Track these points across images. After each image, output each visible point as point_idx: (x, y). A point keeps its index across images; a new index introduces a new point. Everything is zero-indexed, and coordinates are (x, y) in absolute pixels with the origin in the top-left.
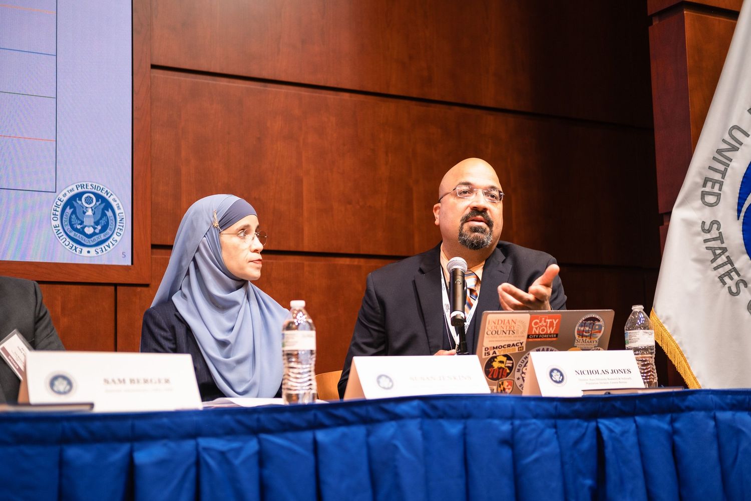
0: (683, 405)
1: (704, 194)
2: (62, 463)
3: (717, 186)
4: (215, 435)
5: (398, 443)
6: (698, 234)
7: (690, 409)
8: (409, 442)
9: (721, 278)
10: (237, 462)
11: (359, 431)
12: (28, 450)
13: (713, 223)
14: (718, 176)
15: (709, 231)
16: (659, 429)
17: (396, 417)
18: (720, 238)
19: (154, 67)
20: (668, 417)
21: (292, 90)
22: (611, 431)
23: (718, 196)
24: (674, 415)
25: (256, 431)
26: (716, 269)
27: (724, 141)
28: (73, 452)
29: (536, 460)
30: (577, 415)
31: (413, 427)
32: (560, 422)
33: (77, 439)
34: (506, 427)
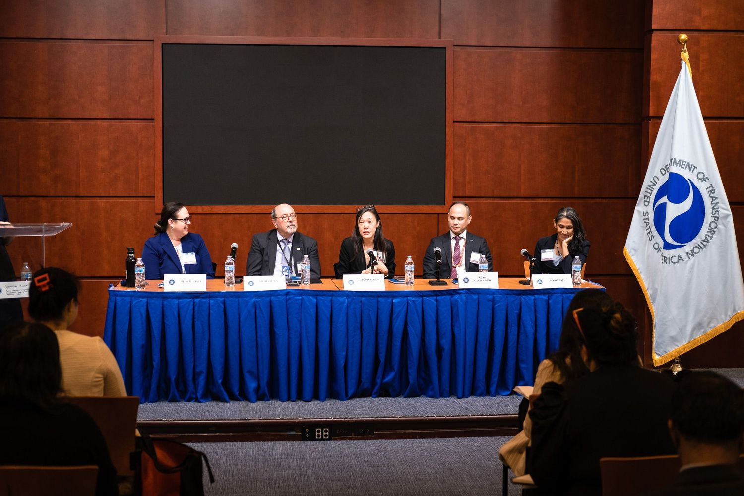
0: (553, 292)
1: (645, 201)
2: (378, 301)
3: (648, 198)
4: (412, 296)
5: (459, 300)
6: (642, 216)
7: (555, 293)
8: (462, 299)
9: (648, 234)
10: (417, 303)
11: (449, 297)
12: (372, 298)
13: (647, 212)
14: (649, 195)
15: (645, 216)
16: (542, 299)
17: (459, 293)
18: (648, 219)
19: (454, 122)
20: (547, 295)
21: (518, 125)
22: (525, 299)
23: (649, 202)
24: (550, 295)
25: (422, 296)
26: (647, 230)
27: (651, 181)
28: (380, 299)
29: (499, 306)
30: (515, 294)
31: (464, 297)
32: (508, 296)
33: (381, 296)
34: (490, 297)
